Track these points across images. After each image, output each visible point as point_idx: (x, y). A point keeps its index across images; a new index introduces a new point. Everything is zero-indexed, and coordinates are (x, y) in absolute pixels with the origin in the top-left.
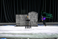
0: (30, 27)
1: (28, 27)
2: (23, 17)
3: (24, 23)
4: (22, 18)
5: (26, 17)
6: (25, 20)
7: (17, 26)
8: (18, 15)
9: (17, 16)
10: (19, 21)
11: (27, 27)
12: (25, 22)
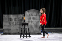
0: (28, 36)
1: (25, 36)
2: (15, 19)
3: (18, 29)
4: (13, 21)
5: (21, 18)
6: (20, 24)
7: (5, 34)
8: (7, 15)
9: (5, 16)
10: (9, 26)
11: (22, 36)
12: (20, 28)
